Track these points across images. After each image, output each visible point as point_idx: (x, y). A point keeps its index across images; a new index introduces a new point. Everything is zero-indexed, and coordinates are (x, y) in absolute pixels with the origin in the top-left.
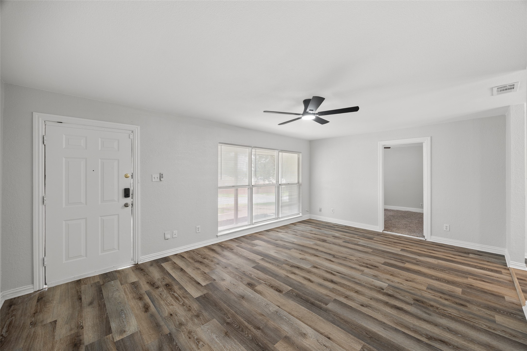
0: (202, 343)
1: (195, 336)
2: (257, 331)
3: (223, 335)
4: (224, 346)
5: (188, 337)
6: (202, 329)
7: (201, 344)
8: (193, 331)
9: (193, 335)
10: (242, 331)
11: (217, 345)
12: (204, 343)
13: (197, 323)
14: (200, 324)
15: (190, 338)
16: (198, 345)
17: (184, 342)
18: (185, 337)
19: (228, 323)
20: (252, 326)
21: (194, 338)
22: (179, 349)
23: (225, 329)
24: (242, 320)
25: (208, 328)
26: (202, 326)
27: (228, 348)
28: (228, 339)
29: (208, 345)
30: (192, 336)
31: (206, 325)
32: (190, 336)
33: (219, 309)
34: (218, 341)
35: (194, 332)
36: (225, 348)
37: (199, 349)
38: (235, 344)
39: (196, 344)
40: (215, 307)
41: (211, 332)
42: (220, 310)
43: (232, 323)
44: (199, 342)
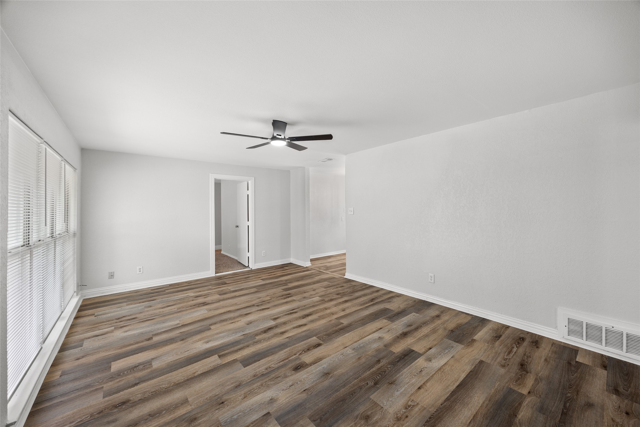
0: (409, 402)
1: (403, 412)
2: (382, 362)
3: (394, 386)
4: (407, 384)
5: (406, 419)
6: (390, 407)
7: (411, 403)
8: (395, 416)
9: (400, 414)
10: (385, 372)
11: (408, 389)
12: (409, 400)
13: (381, 414)
14: (382, 412)
15: (407, 417)
16: (413, 406)
17: (415, 421)
18: (407, 422)
19: (376, 384)
20: (377, 365)
21: (405, 412)
22: (426, 424)
23: (386, 385)
24: (368, 373)
25: (387, 401)
26: (385, 408)
27: (409, 380)
28: (398, 381)
29: (410, 396)
30: (403, 415)
31: (382, 404)
32: (404, 417)
33: (350, 396)
34: (403, 389)
35: (397, 414)
36: (409, 383)
37: (418, 404)
38: (402, 375)
39: (413, 407)
40: (347, 400)
41: (392, 397)
42: (352, 394)
43: (374, 380)
44: (409, 406)
